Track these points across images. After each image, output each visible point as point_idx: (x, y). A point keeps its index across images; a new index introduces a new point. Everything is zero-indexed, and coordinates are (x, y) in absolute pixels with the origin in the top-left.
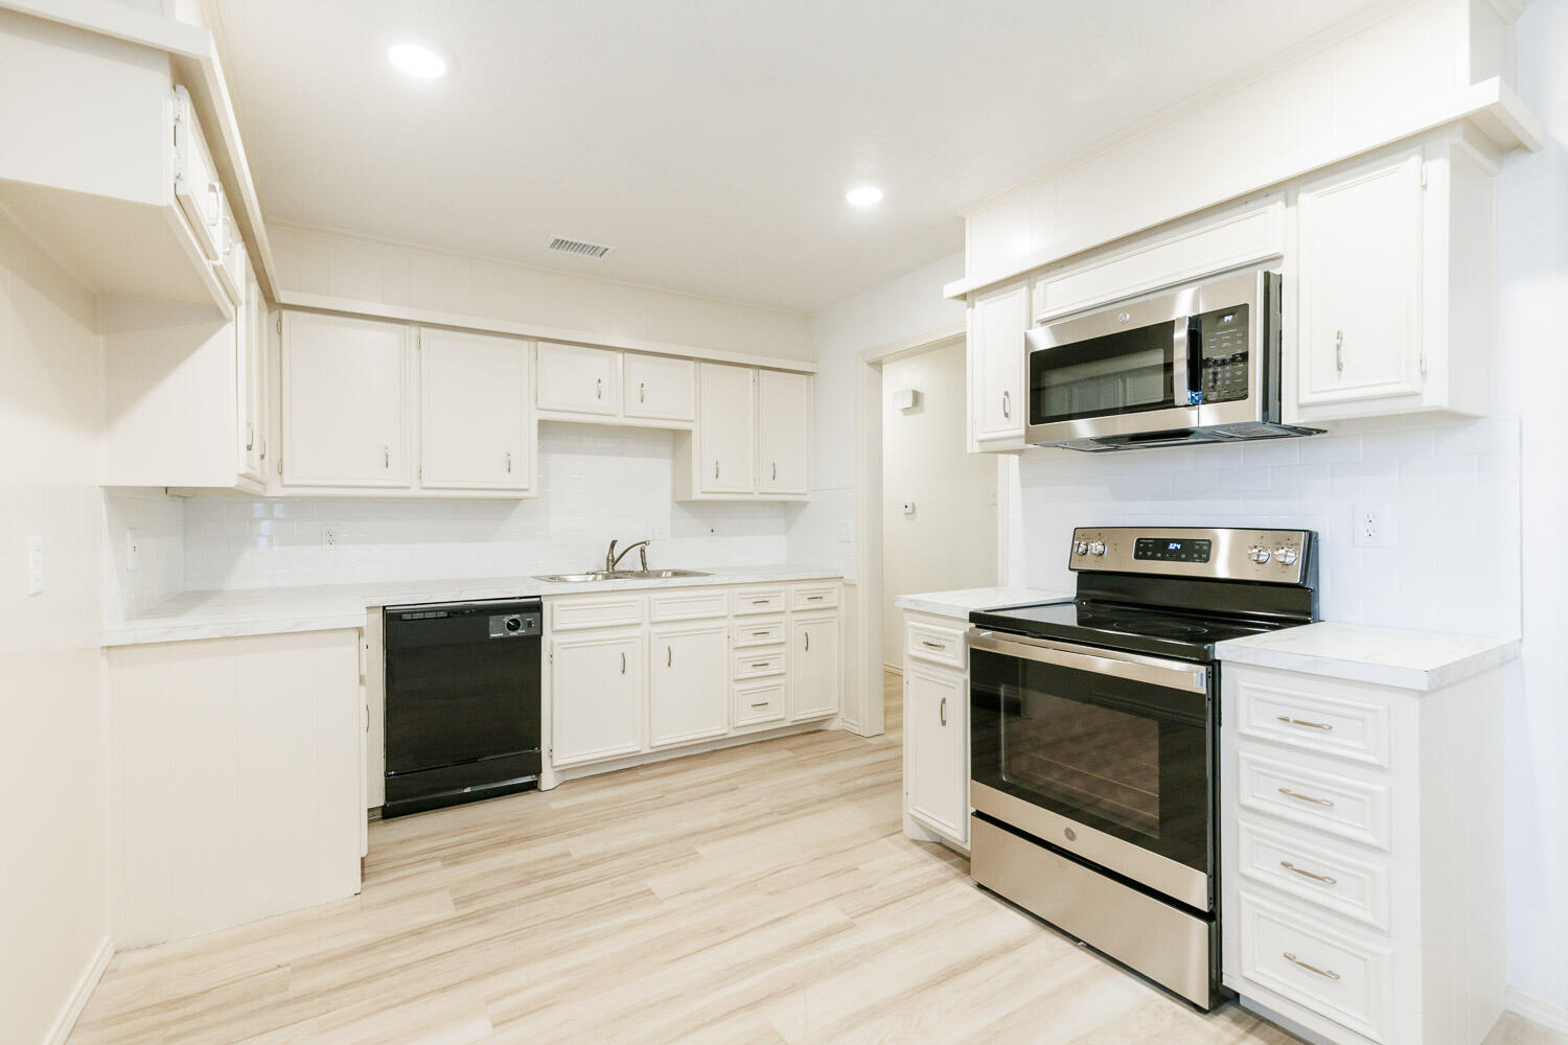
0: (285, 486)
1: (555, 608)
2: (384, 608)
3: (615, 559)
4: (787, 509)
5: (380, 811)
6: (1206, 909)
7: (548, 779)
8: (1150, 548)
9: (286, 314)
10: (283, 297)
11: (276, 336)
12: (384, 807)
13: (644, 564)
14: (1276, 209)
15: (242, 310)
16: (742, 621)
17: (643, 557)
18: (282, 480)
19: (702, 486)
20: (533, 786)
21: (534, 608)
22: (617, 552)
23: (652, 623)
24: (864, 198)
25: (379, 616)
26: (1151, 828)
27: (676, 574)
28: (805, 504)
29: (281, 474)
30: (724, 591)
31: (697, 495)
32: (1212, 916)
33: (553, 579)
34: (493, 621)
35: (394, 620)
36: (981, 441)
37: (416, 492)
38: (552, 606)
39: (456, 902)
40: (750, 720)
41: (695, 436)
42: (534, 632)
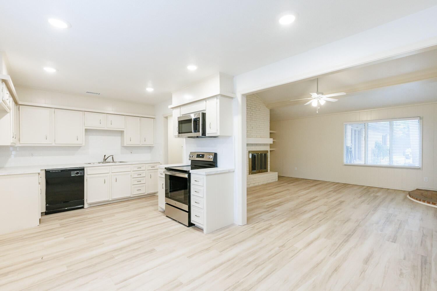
0: (20, 144)
1: (88, 170)
2: (45, 170)
3: (106, 159)
4: (150, 148)
5: (45, 213)
6: (188, 211)
7: (86, 206)
8: (198, 156)
9: (20, 106)
10: (20, 103)
11: (18, 111)
12: (45, 212)
13: (113, 160)
14: (204, 102)
15: (11, 111)
16: (134, 172)
17: (113, 159)
18: (20, 143)
19: (127, 143)
20: (83, 208)
21: (83, 169)
22: (106, 158)
23: (112, 173)
24: (150, 90)
25: (44, 172)
26: (183, 200)
27: (120, 162)
28: (153, 147)
29: (19, 141)
30: (130, 166)
31: (125, 145)
32: (189, 212)
33: (89, 164)
34: (72, 172)
35: (48, 172)
36: (175, 136)
37: (54, 145)
38: (87, 169)
39: (60, 225)
40: (136, 193)
41: (125, 132)
42: (82, 174)
